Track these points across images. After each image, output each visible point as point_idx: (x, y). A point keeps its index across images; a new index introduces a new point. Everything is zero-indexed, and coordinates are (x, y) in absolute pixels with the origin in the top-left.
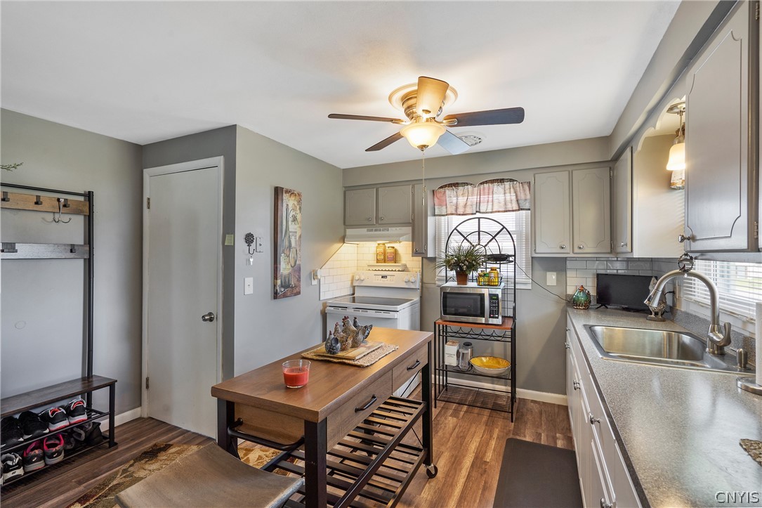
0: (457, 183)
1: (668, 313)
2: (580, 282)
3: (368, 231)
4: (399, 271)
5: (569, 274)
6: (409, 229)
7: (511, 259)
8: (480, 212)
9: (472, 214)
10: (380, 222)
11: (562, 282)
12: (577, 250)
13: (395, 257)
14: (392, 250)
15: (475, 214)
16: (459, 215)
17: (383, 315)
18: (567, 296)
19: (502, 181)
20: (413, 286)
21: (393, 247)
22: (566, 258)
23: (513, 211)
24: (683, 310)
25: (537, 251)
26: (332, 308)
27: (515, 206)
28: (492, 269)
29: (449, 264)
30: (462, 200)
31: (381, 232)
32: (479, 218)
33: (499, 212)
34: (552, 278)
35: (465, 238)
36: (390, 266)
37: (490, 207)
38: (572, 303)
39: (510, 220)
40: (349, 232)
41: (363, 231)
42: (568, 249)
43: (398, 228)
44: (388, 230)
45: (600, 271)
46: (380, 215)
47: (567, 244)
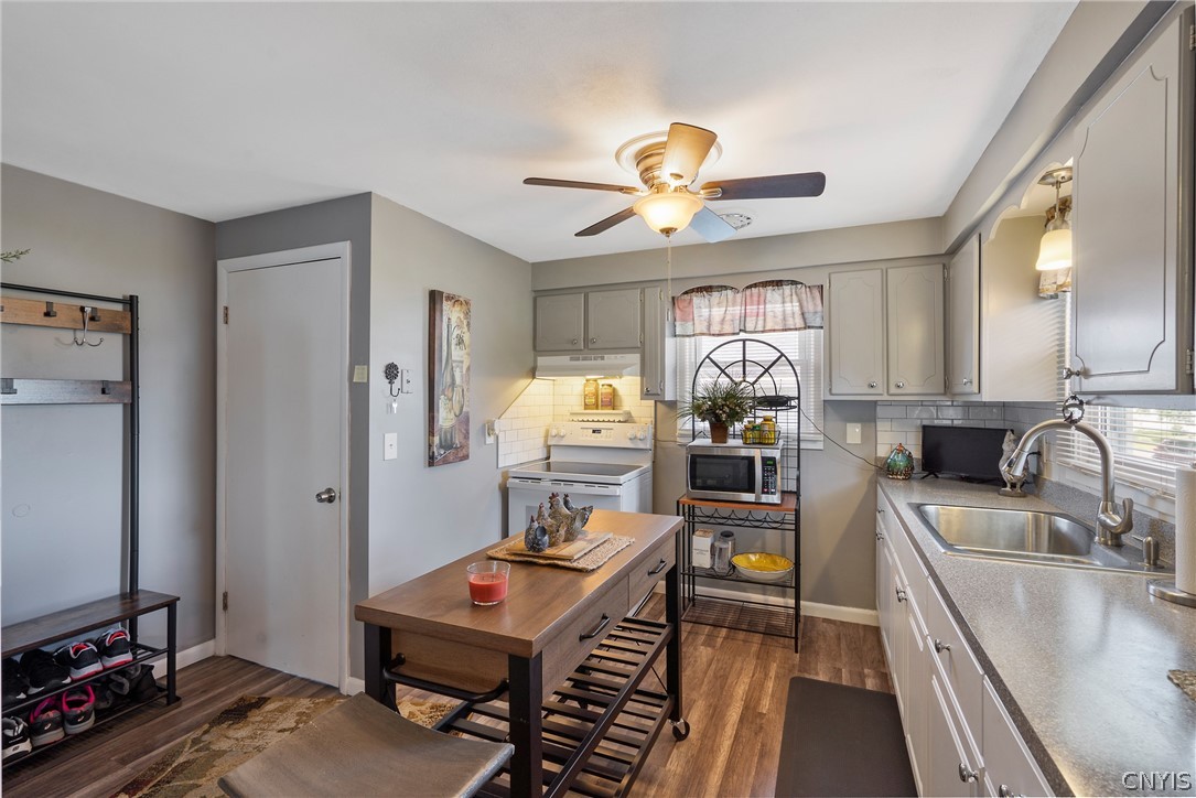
0: (711, 287)
1: (1031, 485)
2: (897, 439)
3: (572, 359)
4: (619, 422)
5: (881, 426)
6: (635, 358)
7: (794, 403)
8: (745, 331)
9: (734, 334)
10: (590, 346)
11: (870, 438)
12: (893, 390)
13: (612, 401)
14: (609, 390)
15: (738, 334)
16: (714, 335)
17: (597, 490)
18: (877, 459)
19: (778, 283)
20: (641, 446)
21: (611, 386)
22: (876, 402)
23: (796, 329)
24: (1053, 480)
25: (833, 392)
26: (517, 481)
27: (799, 323)
28: (766, 419)
29: (698, 410)
30: (718, 312)
31: (593, 362)
32: (744, 341)
33: (774, 330)
34: (854, 433)
35: (723, 371)
36: (605, 414)
37: (760, 323)
38: (886, 470)
39: (791, 343)
40: (542, 361)
41: (564, 360)
42: (880, 389)
43: (619, 356)
44: (603, 358)
45: (926, 423)
46: (591, 336)
47: (879, 381)
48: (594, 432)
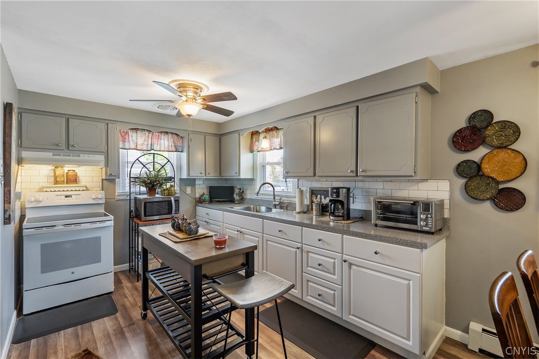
0: (138, 129)
1: (242, 200)
2: (201, 190)
3: (53, 155)
4: (83, 190)
5: (197, 186)
6: (101, 158)
7: (173, 180)
8: (153, 150)
9: (148, 150)
10: (70, 148)
11: (193, 191)
12: (207, 175)
13: (73, 179)
14: (74, 174)
15: (150, 150)
16: (138, 150)
17: (98, 225)
18: (196, 198)
19: (167, 133)
20: (100, 202)
21: (74, 171)
22: (195, 179)
23: (172, 151)
24: (248, 198)
25: (190, 175)
26: (33, 230)
27: (174, 149)
28: (171, 186)
29: (144, 183)
30: (140, 141)
31: (71, 158)
32: (154, 154)
33: (164, 151)
34: (189, 190)
35: (144, 166)
36: (72, 186)
37: (158, 147)
38: (200, 201)
39: (173, 156)
41: (49, 155)
42: (204, 175)
43: (91, 156)
44: (79, 156)
45: (211, 185)
46: (71, 143)
47: (203, 172)
48: (66, 197)
